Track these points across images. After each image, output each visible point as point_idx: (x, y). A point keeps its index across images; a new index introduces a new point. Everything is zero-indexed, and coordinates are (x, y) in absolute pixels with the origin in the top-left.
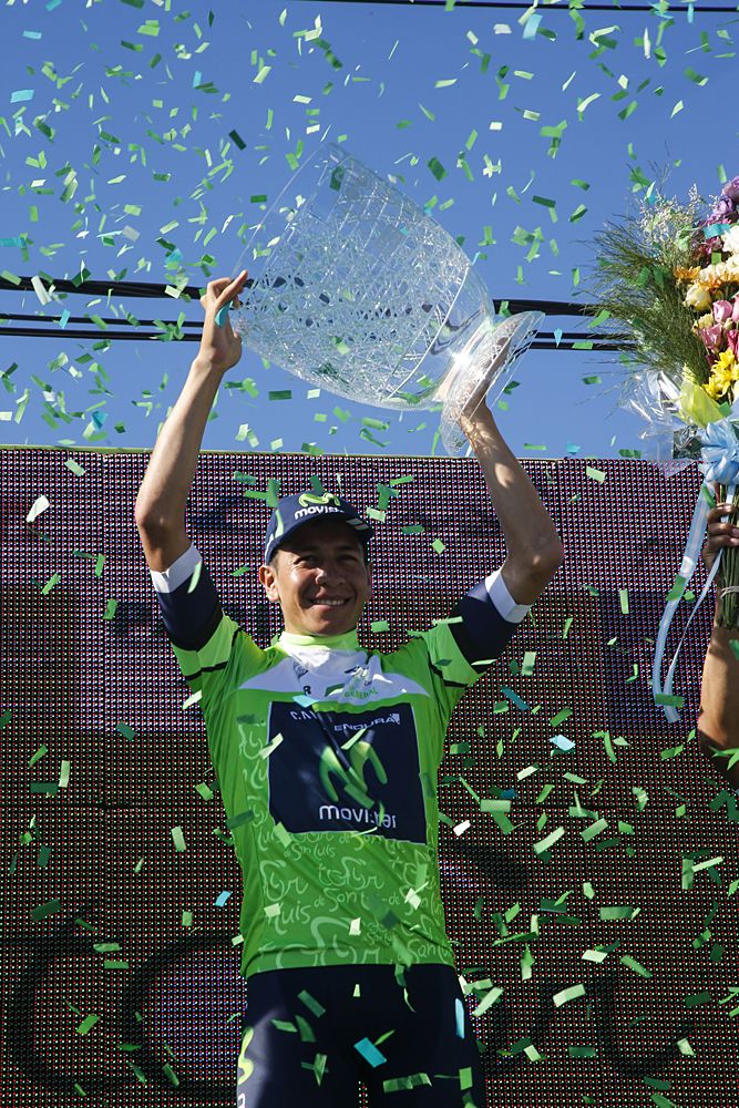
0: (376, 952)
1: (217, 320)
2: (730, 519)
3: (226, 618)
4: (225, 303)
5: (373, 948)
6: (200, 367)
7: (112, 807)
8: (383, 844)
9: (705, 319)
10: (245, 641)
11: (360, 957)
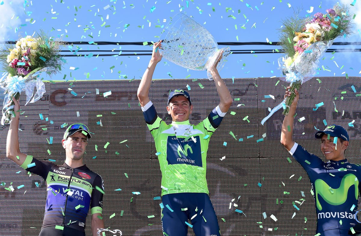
10: (163, 123)
11: (186, 191)
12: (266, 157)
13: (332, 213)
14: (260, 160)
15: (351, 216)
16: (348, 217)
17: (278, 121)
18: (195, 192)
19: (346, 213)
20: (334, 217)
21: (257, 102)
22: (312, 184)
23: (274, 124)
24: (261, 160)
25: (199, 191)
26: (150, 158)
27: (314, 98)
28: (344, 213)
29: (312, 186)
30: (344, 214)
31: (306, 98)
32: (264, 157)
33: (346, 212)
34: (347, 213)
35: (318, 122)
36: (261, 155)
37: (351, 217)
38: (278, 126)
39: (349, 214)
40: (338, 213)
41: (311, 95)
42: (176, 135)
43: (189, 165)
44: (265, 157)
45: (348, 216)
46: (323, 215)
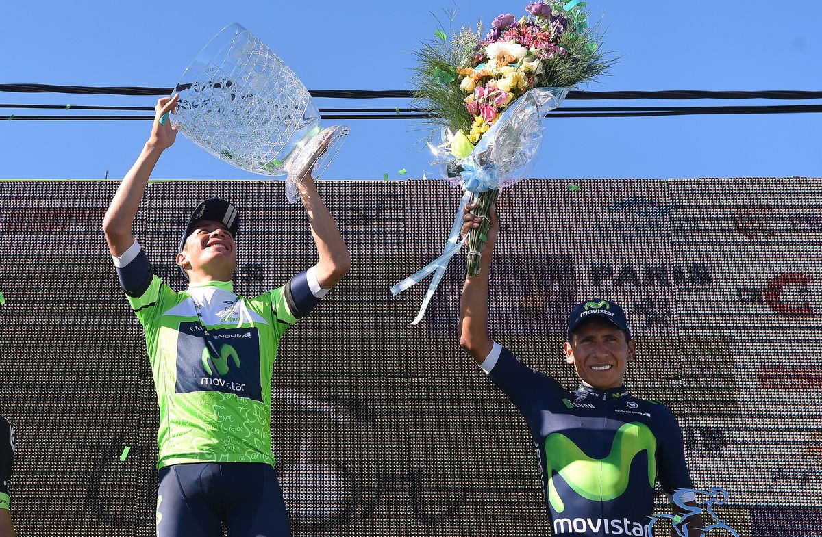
0: (227, 455)
1: (160, 121)
2: (474, 212)
3: (155, 276)
4: (166, 112)
5: (226, 453)
6: (149, 146)
7: (145, 376)
8: (236, 398)
9: (471, 97)
10: (166, 289)
11: (218, 458)
12: (424, 377)
13: (589, 520)
14: (407, 383)
15: (638, 529)
16: (632, 533)
17: (455, 289)
18: (240, 461)
19: (626, 522)
20: (596, 530)
21: (404, 240)
22: (537, 445)
23: (445, 295)
24: (411, 383)
25: (251, 459)
26: (138, 375)
27: (546, 230)
28: (620, 521)
29: (538, 450)
30: (622, 525)
31: (526, 231)
32: (417, 377)
33: (625, 520)
34: (629, 522)
35: (555, 292)
36: (410, 370)
37: (638, 532)
38: (455, 301)
39: (634, 523)
40: (606, 521)
41: (539, 225)
42: (201, 319)
43: (231, 394)
44: (421, 377)
45: (630, 530)
46: (566, 523)
